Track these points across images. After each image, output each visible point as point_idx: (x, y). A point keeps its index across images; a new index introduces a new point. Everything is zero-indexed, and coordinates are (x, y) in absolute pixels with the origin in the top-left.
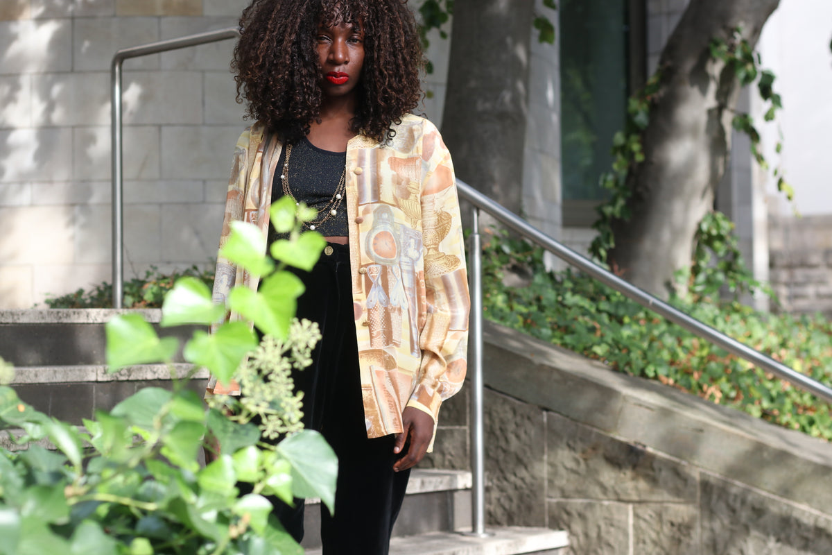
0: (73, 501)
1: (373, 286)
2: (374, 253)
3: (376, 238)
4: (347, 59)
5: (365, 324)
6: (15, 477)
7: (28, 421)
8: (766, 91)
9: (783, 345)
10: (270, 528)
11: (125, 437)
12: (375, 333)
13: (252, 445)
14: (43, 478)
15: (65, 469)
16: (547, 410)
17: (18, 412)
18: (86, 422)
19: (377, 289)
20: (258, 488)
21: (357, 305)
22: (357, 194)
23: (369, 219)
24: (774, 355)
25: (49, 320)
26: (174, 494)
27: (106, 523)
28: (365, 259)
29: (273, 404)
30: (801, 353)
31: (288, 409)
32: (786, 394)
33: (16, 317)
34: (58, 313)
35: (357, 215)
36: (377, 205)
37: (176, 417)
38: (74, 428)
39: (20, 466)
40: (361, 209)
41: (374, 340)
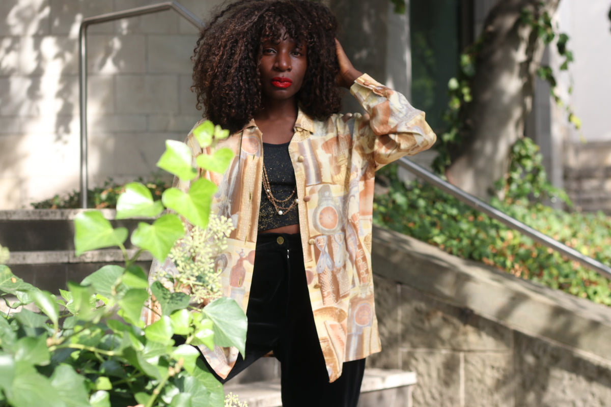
0: (53, 349)
1: (321, 254)
2: (320, 226)
3: (321, 214)
4: (290, 67)
5: (316, 287)
6: (10, 332)
7: (19, 290)
8: (562, 48)
9: (574, 235)
10: (198, 369)
11: (91, 303)
12: (325, 293)
13: (185, 309)
14: (31, 333)
15: (46, 326)
16: (400, 283)
17: (12, 283)
18: (62, 291)
19: (325, 256)
20: (189, 340)
21: (310, 272)
22: (305, 177)
23: (315, 198)
24: (568, 243)
25: (34, 217)
26: (128, 345)
27: (77, 365)
28: (314, 232)
29: (199, 278)
30: (587, 242)
31: (210, 281)
32: (576, 272)
33: (9, 216)
34: (40, 212)
35: (305, 195)
36: (320, 186)
37: (128, 286)
38: (53, 296)
39: (14, 323)
40: (308, 189)
41: (326, 299)
